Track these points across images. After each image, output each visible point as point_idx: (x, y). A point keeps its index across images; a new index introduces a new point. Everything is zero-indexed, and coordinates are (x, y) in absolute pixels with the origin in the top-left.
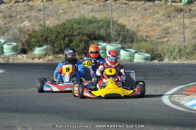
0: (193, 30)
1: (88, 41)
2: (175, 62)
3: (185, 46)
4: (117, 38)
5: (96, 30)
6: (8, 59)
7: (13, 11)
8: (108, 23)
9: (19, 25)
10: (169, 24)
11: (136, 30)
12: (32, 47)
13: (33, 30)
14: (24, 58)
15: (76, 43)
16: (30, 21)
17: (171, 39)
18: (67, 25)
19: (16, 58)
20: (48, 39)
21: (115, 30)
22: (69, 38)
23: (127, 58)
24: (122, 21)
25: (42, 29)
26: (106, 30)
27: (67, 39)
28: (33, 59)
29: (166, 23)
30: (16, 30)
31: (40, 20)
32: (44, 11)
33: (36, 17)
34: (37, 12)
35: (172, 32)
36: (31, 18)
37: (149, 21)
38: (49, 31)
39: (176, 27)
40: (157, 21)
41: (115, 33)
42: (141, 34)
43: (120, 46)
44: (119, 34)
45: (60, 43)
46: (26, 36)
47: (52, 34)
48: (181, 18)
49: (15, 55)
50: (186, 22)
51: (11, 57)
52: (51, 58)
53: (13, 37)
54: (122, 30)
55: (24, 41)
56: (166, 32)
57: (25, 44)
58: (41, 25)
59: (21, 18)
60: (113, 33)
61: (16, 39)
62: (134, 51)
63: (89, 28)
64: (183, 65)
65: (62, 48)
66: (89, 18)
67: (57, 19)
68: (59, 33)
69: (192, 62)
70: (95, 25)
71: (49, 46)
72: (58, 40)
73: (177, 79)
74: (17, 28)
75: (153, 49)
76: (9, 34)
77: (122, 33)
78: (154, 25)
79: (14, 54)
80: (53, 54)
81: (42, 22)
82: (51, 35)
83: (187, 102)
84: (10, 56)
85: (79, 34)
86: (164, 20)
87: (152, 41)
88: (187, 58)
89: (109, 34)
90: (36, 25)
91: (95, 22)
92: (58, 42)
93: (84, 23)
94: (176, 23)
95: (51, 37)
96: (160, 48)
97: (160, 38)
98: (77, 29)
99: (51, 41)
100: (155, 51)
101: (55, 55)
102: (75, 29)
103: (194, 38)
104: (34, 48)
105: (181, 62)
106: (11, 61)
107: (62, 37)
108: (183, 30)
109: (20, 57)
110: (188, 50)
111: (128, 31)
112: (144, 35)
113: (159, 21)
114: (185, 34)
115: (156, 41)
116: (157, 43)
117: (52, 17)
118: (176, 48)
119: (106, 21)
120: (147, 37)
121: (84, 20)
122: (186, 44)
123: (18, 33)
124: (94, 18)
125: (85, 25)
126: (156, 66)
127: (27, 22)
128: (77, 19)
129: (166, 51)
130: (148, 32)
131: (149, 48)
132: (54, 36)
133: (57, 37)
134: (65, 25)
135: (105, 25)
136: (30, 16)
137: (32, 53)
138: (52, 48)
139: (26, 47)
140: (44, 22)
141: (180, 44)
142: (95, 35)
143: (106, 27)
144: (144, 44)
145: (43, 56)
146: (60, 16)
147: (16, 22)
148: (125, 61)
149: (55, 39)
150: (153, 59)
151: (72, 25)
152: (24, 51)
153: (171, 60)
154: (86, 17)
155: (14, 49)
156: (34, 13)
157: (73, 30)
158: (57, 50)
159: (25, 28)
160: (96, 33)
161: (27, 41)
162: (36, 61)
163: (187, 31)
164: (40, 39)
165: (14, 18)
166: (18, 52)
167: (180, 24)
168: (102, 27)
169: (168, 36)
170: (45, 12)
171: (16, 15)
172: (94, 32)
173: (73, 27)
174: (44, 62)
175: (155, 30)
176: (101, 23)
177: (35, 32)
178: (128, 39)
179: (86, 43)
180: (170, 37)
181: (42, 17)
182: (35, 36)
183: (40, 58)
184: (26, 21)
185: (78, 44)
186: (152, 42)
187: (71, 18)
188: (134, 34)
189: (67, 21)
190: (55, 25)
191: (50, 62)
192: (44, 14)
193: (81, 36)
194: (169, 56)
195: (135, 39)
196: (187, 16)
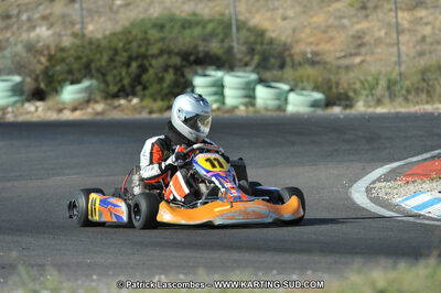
0: (419, 36)
1: (183, 67)
2: (380, 110)
3: (400, 74)
4: (247, 59)
5: (200, 43)
6: (4, 114)
7: (11, 5)
8: (225, 27)
9: (24, 36)
10: (364, 25)
11: (289, 41)
12: (56, 84)
13: (57, 46)
14: (40, 109)
15: (156, 74)
16: (51, 26)
17: (368, 58)
18: (134, 32)
19: (21, 110)
20: (93, 66)
21: (242, 41)
22: (139, 62)
23: (272, 103)
24: (258, 20)
25: (78, 42)
26: (222, 41)
27: (134, 65)
28: (60, 111)
29: (357, 23)
30: (19, 48)
31: (73, 24)
32: (81, 3)
33: (63, 16)
34: (66, 5)
35: (372, 41)
36: (52, 19)
37: (319, 19)
38: (94, 47)
39: (380, 30)
40: (336, 18)
41: (244, 48)
42: (303, 48)
43: (254, 77)
44: (253, 50)
45: (120, 74)
46: (43, 60)
47: (101, 53)
48: (391, 10)
49: (18, 105)
50: (403, 18)
51: (10, 109)
52: (99, 107)
53: (13, 62)
54: (259, 40)
55: (38, 72)
56: (359, 42)
57: (41, 77)
58: (75, 35)
59: (29, 19)
60: (239, 49)
61: (19, 68)
62: (285, 87)
63: (184, 39)
64: (398, 117)
65: (123, 86)
66: (183, 15)
67: (110, 19)
68: (116, 52)
69: (417, 108)
70: (197, 31)
71: (94, 82)
72: (115, 68)
73: (385, 148)
74: (22, 42)
75: (329, 81)
76: (4, 57)
77: (258, 47)
78: (330, 26)
79: (15, 102)
80: (105, 99)
81: (78, 27)
82: (98, 56)
83: (406, 199)
84: (7, 107)
85: (161, 53)
86: (353, 16)
87: (326, 63)
88: (406, 99)
89: (230, 50)
90: (66, 35)
91: (198, 23)
92: (115, 72)
93: (172, 27)
94: (379, 21)
95: (100, 60)
96: (345, 80)
97: (344, 57)
98: (157, 41)
99: (98, 70)
100: (334, 85)
101: (109, 102)
102: (152, 41)
103: (421, 54)
104: (62, 87)
105: (393, 111)
106: (10, 118)
107: (124, 59)
108: (395, 36)
109: (30, 107)
110: (407, 83)
111: (271, 42)
112: (309, 50)
113: (341, 18)
114: (401, 46)
115: (335, 63)
116: (339, 67)
117: (100, 17)
118: (381, 77)
119: (220, 22)
120: (315, 54)
121: (172, 21)
122: (403, 68)
123: (24, 54)
124: (194, 14)
125: (175, 31)
126: (337, 119)
127: (44, 29)
128: (157, 18)
129: (358, 86)
130: (317, 45)
131: (320, 80)
132: (105, 58)
133: (112, 60)
134: (130, 32)
135: (220, 30)
136: (50, 14)
137: (57, 98)
138: (102, 86)
139: (42, 86)
140: (82, 28)
141: (389, 69)
142: (198, 53)
143: (221, 36)
144: (309, 71)
145: (81, 104)
146: (117, 12)
147: (18, 29)
148: (266, 109)
149: (108, 65)
150: (329, 103)
151: (146, 33)
152: (39, 95)
153: (370, 107)
154: (177, 12)
155: (17, 90)
156: (58, 8)
157: (149, 44)
158: (113, 89)
159: (38, 41)
160: (201, 49)
161: (46, 72)
162: (67, 115)
163: (404, 38)
164: (75, 66)
165: (14, 20)
166: (24, 97)
167: (389, 24)
168: (213, 34)
169: (363, 50)
170: (84, 6)
171: (20, 12)
172: (196, 47)
173: (149, 36)
174: (85, 118)
175: (331, 39)
176: (210, 27)
177: (63, 50)
178: (272, 61)
179: (179, 73)
180: (366, 54)
181: (76, 17)
182: (63, 60)
183: (74, 109)
184: (41, 26)
185: (160, 75)
186: (328, 67)
187: (142, 16)
188: (286, 47)
189: (133, 25)
190: (107, 33)
191: (99, 118)
192: (82, 9)
193: (165, 56)
194: (367, 96)
195: (288, 59)
196: (403, 6)
